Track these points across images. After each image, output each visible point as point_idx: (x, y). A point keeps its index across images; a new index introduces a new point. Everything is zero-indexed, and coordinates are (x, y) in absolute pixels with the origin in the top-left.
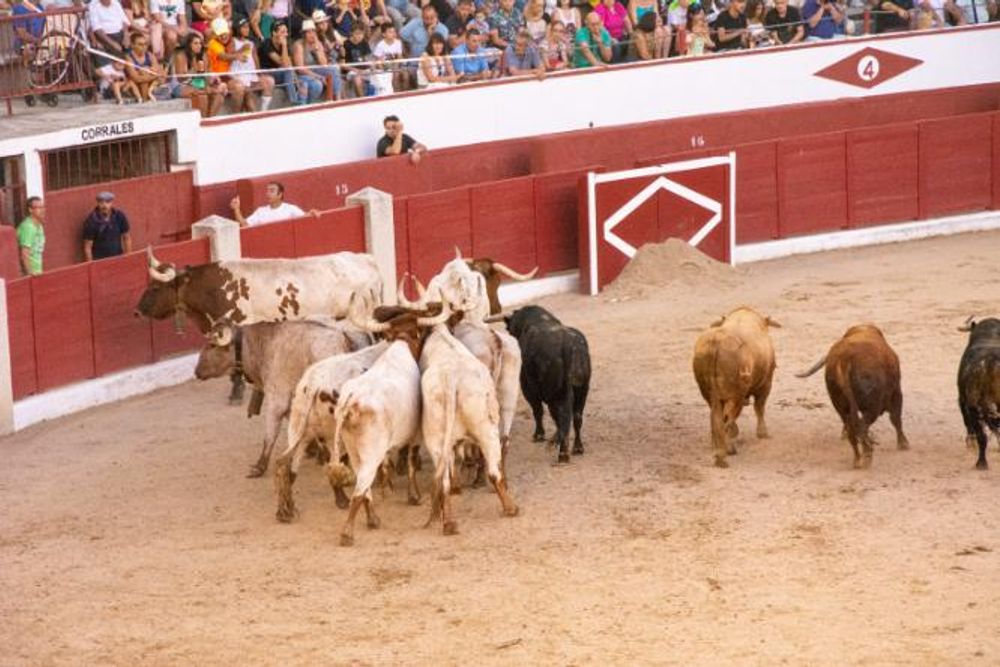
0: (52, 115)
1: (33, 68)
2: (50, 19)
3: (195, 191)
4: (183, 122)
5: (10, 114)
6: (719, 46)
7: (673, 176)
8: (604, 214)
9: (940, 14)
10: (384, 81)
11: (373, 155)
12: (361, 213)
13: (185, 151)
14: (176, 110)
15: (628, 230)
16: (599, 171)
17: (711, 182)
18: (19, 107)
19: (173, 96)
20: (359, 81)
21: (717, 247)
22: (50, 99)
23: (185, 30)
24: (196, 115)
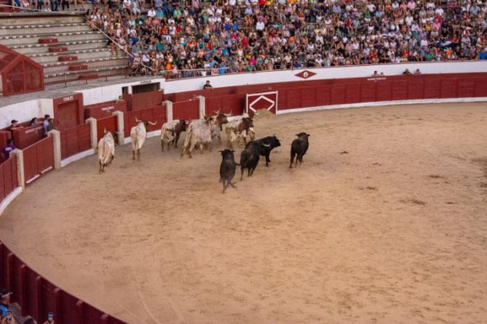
0: (134, 78)
1: (131, 69)
2: (135, 59)
3: (163, 95)
4: (162, 81)
5: (126, 78)
6: (274, 68)
7: (264, 95)
8: (250, 102)
9: (320, 65)
10: (204, 73)
11: (202, 88)
12: (198, 101)
13: (162, 87)
14: (160, 78)
15: (256, 106)
16: (249, 93)
17: (272, 97)
18: (128, 77)
19: (160, 75)
20: (199, 73)
21: (273, 111)
22: (134, 75)
23: (163, 61)
24: (164, 80)
